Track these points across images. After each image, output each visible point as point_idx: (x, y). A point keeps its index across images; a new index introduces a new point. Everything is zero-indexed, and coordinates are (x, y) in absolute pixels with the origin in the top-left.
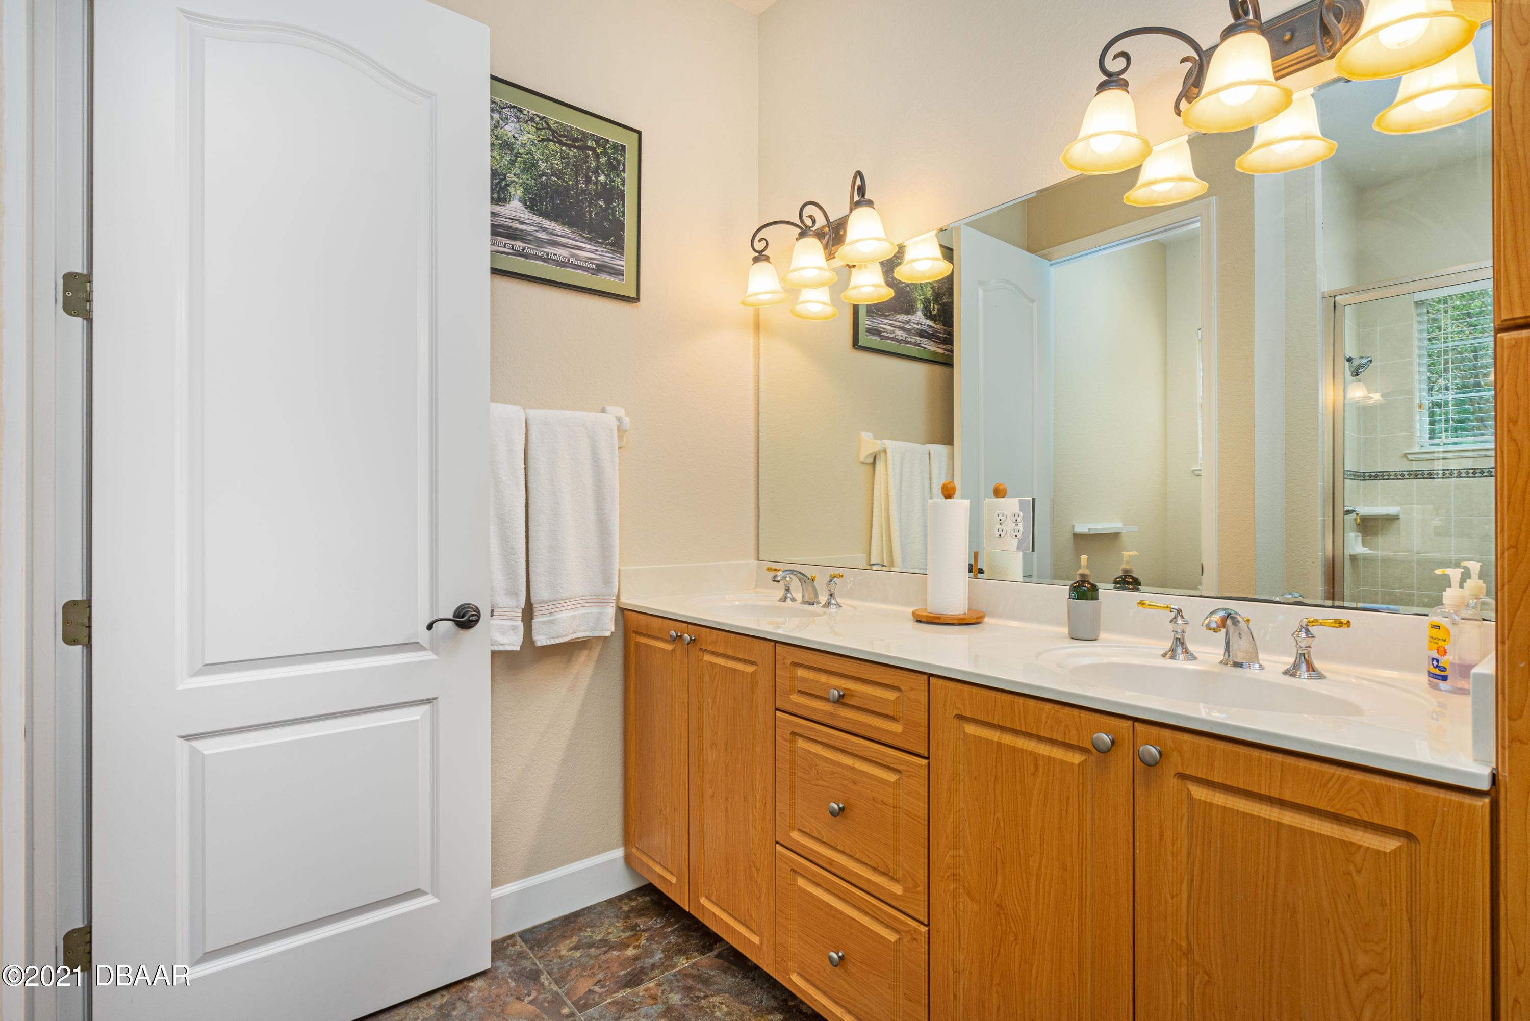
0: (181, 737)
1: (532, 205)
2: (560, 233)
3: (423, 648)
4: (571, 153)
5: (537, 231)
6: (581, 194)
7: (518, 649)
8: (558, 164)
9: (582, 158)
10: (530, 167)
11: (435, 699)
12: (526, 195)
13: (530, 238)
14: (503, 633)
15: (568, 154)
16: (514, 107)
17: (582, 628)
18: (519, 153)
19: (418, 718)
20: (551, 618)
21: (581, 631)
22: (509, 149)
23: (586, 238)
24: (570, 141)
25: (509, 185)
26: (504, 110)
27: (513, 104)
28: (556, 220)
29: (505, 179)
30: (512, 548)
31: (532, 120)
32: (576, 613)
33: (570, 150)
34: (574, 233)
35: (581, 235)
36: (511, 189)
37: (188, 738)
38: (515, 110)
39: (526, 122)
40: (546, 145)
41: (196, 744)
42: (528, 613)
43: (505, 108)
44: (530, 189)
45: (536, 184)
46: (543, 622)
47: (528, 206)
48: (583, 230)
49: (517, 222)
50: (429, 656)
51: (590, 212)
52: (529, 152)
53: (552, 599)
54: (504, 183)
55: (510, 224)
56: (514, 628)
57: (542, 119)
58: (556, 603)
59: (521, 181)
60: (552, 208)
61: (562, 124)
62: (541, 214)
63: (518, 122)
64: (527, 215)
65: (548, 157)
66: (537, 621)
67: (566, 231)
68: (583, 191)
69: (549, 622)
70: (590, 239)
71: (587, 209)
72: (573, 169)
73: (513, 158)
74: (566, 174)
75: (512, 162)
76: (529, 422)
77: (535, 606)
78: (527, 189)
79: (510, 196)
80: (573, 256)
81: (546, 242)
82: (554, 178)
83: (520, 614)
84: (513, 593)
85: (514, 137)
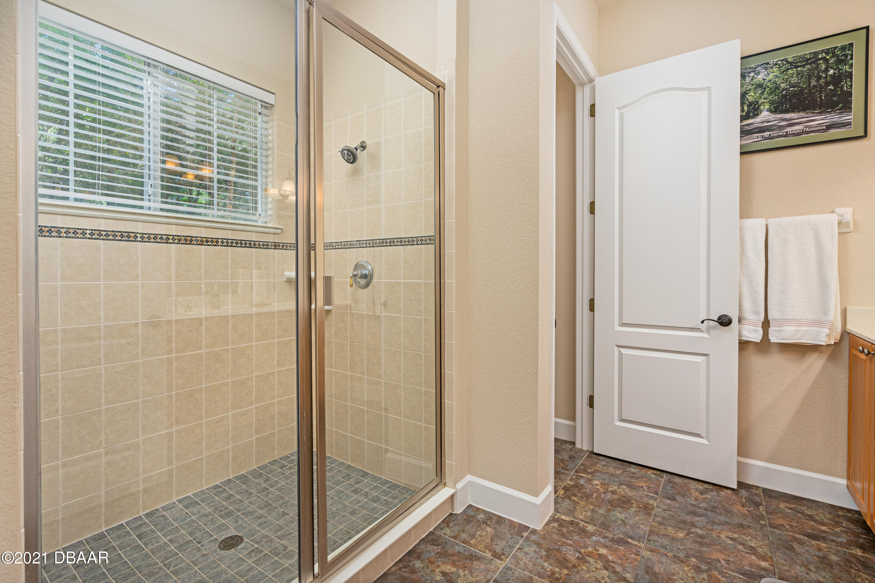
0: (616, 345)
1: (776, 109)
2: (796, 118)
3: (703, 332)
4: (805, 69)
5: (779, 122)
6: (813, 89)
7: (759, 341)
8: (794, 80)
9: (814, 68)
10: (775, 90)
11: (708, 355)
12: (771, 106)
13: (774, 128)
14: (750, 332)
15: (803, 70)
16: (764, 64)
17: (805, 338)
18: (767, 86)
19: (700, 361)
20: (780, 329)
21: (805, 340)
22: (760, 87)
23: (817, 113)
24: (804, 62)
25: (760, 106)
26: (757, 69)
27: (762, 63)
28: (793, 111)
29: (758, 103)
30: (755, 291)
31: (776, 64)
32: (800, 329)
33: (804, 68)
34: (807, 113)
35: (812, 113)
36: (762, 107)
37: (618, 346)
38: (765, 65)
39: (772, 68)
40: (786, 73)
41: (621, 349)
42: (766, 324)
43: (757, 67)
44: (775, 101)
45: (778, 97)
46: (775, 330)
47: (773, 111)
48: (815, 109)
49: (765, 123)
50: (705, 335)
51: (821, 96)
52: (775, 82)
53: (780, 319)
54: (757, 106)
55: (761, 125)
56: (756, 331)
57: (782, 61)
58: (784, 321)
59: (768, 100)
60: (790, 106)
61: (798, 56)
62: (782, 112)
63: (766, 70)
64: (772, 116)
65: (787, 79)
66: (771, 330)
67: (802, 114)
68: (815, 86)
69: (779, 330)
70: (821, 112)
71: (819, 95)
72: (806, 77)
73: (763, 90)
74: (801, 83)
75: (762, 93)
76: (769, 226)
77: (770, 321)
78: (771, 103)
79: (761, 111)
80: (806, 127)
81: (785, 126)
82: (791, 89)
83: (761, 324)
84: (757, 313)
85: (763, 79)
